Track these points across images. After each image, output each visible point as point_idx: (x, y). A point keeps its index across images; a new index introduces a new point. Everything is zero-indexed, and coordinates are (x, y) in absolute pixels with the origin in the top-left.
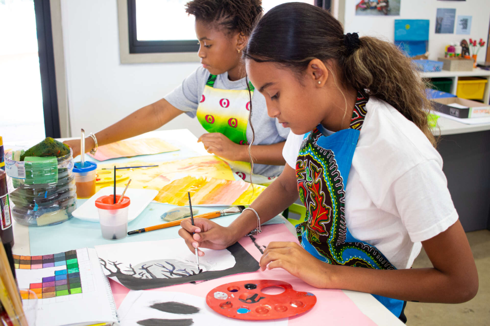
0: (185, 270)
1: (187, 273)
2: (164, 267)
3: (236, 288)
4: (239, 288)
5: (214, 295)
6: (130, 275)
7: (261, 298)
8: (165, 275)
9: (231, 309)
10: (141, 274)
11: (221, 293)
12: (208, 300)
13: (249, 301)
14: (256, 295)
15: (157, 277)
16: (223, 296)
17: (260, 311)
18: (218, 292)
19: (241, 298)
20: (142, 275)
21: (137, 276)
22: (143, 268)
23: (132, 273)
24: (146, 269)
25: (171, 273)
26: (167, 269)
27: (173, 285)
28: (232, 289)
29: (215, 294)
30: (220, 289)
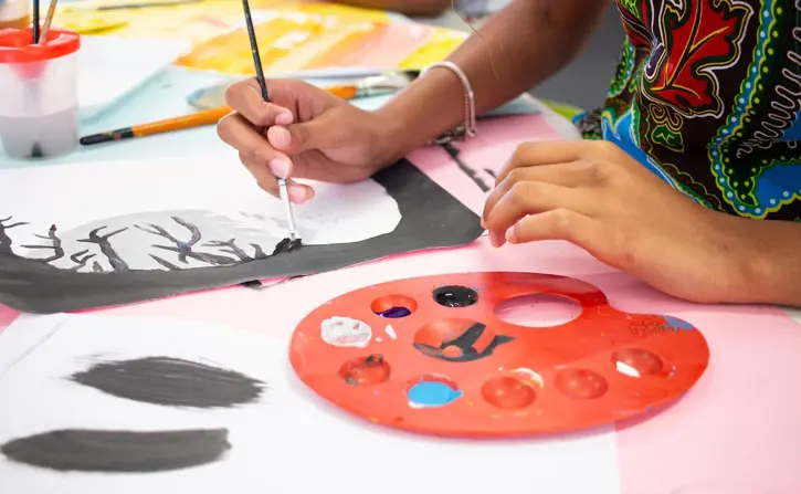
0: (230, 243)
1: (237, 251)
2: (163, 233)
3: (402, 304)
4: (415, 304)
5: (319, 332)
6: (40, 260)
7: (496, 341)
8: (159, 260)
9: (383, 385)
10: (80, 258)
11: (349, 322)
12: (297, 349)
13: (454, 351)
14: (478, 328)
15: (131, 267)
16: (355, 332)
17: (499, 392)
18: (335, 319)
19: (422, 341)
20: (83, 262)
21: (64, 263)
22: (93, 237)
23: (52, 253)
24: (103, 242)
25: (185, 251)
26: (172, 239)
27: (178, 294)
28: (388, 306)
29: (326, 324)
30: (343, 306)
